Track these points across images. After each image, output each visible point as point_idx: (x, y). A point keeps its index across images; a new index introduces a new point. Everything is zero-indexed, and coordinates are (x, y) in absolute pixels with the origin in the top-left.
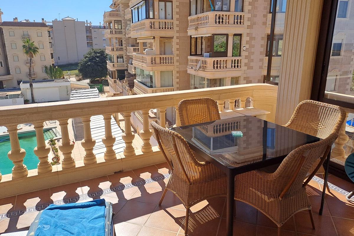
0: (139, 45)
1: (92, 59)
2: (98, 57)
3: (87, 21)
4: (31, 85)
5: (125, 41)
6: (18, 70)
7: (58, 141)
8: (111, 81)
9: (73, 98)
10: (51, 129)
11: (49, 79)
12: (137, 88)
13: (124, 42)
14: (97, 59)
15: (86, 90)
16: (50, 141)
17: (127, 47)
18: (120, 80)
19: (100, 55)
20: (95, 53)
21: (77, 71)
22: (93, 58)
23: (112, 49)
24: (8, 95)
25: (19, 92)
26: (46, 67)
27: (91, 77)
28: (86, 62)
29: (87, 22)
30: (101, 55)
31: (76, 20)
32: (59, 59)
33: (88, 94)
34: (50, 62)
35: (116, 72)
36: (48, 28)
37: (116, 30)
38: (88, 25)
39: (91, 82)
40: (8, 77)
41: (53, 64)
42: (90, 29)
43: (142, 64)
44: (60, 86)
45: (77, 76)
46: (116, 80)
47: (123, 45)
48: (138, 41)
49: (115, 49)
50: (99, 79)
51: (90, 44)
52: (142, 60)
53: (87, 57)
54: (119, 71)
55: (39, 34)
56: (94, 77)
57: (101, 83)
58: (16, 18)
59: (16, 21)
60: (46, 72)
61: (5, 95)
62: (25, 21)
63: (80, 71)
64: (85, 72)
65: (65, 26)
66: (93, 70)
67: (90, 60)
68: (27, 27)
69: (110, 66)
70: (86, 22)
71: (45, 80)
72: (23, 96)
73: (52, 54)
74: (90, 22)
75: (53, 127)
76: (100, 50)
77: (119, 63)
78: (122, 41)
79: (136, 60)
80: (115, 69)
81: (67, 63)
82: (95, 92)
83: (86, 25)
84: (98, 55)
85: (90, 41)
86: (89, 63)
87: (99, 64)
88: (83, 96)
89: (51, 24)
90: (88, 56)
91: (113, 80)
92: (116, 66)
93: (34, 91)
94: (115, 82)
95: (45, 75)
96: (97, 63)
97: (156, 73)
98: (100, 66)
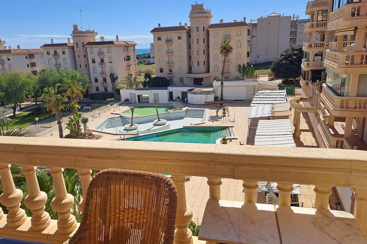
0: (338, 39)
1: (288, 57)
2: (295, 55)
3: (294, 15)
4: (222, 83)
5: (328, 35)
6: (216, 68)
7: (230, 141)
8: (302, 83)
9: (257, 99)
10: (228, 127)
11: (241, 78)
12: (324, 94)
13: (326, 36)
14: (294, 57)
15: (273, 92)
16: (222, 139)
17: (330, 42)
18: (312, 82)
19: (298, 52)
20: (293, 50)
21: (269, 71)
22: (290, 56)
23: (309, 46)
24: (202, 91)
25: (211, 89)
26: (240, 66)
27: (283, 76)
28: (281, 61)
29: (294, 17)
30: (300, 53)
31: (282, 16)
32: (258, 58)
33: (274, 96)
34: (245, 61)
35: (310, 72)
36: (248, 26)
37: (318, 22)
38: (295, 19)
39: (283, 83)
40: (207, 75)
41: (248, 63)
42: (295, 23)
43: (333, 65)
44: (248, 85)
45: (270, 75)
46: (308, 82)
47: (326, 40)
48: (336, 34)
49: (313, 46)
50: (293, 79)
51: (293, 40)
52: (334, 59)
53: (283, 55)
54: (314, 72)
55: (239, 34)
56: (287, 77)
57: (293, 84)
58: (222, 20)
59: (222, 22)
60: (239, 71)
61: (200, 91)
62: (233, 22)
63: (273, 70)
64: (278, 72)
65: (270, 23)
66: (287, 69)
67: (286, 59)
68: (229, 28)
69: (304, 66)
70: (292, 16)
71: (237, 79)
72: (214, 93)
73: (248, 53)
74: (298, 16)
75: (231, 126)
76: (299, 46)
77: (316, 62)
78: (324, 35)
79: (328, 59)
80: (308, 69)
81: (266, 61)
82: (282, 94)
83: (292, 19)
84: (296, 52)
85: (293, 36)
86: (284, 62)
87: (295, 62)
88: (268, 97)
89: (256, 22)
90: (285, 54)
91: (304, 82)
92: (311, 65)
93: (224, 89)
94: (307, 84)
95: (238, 74)
96: (294, 61)
97: (351, 77)
98: (295, 64)
